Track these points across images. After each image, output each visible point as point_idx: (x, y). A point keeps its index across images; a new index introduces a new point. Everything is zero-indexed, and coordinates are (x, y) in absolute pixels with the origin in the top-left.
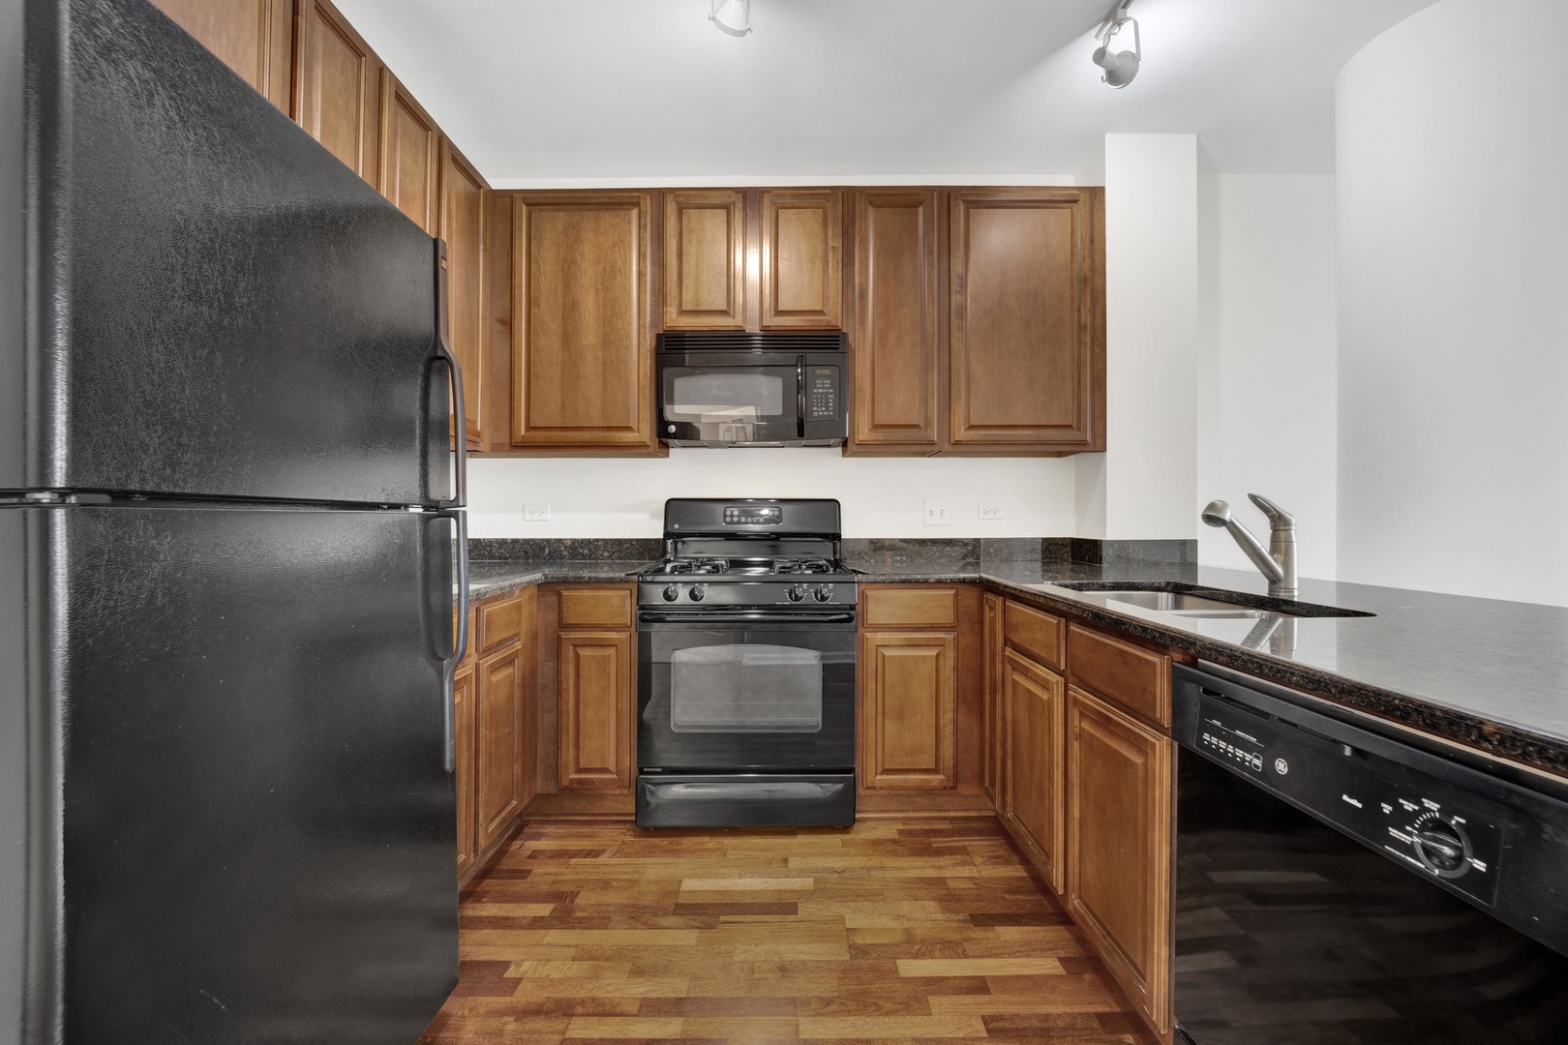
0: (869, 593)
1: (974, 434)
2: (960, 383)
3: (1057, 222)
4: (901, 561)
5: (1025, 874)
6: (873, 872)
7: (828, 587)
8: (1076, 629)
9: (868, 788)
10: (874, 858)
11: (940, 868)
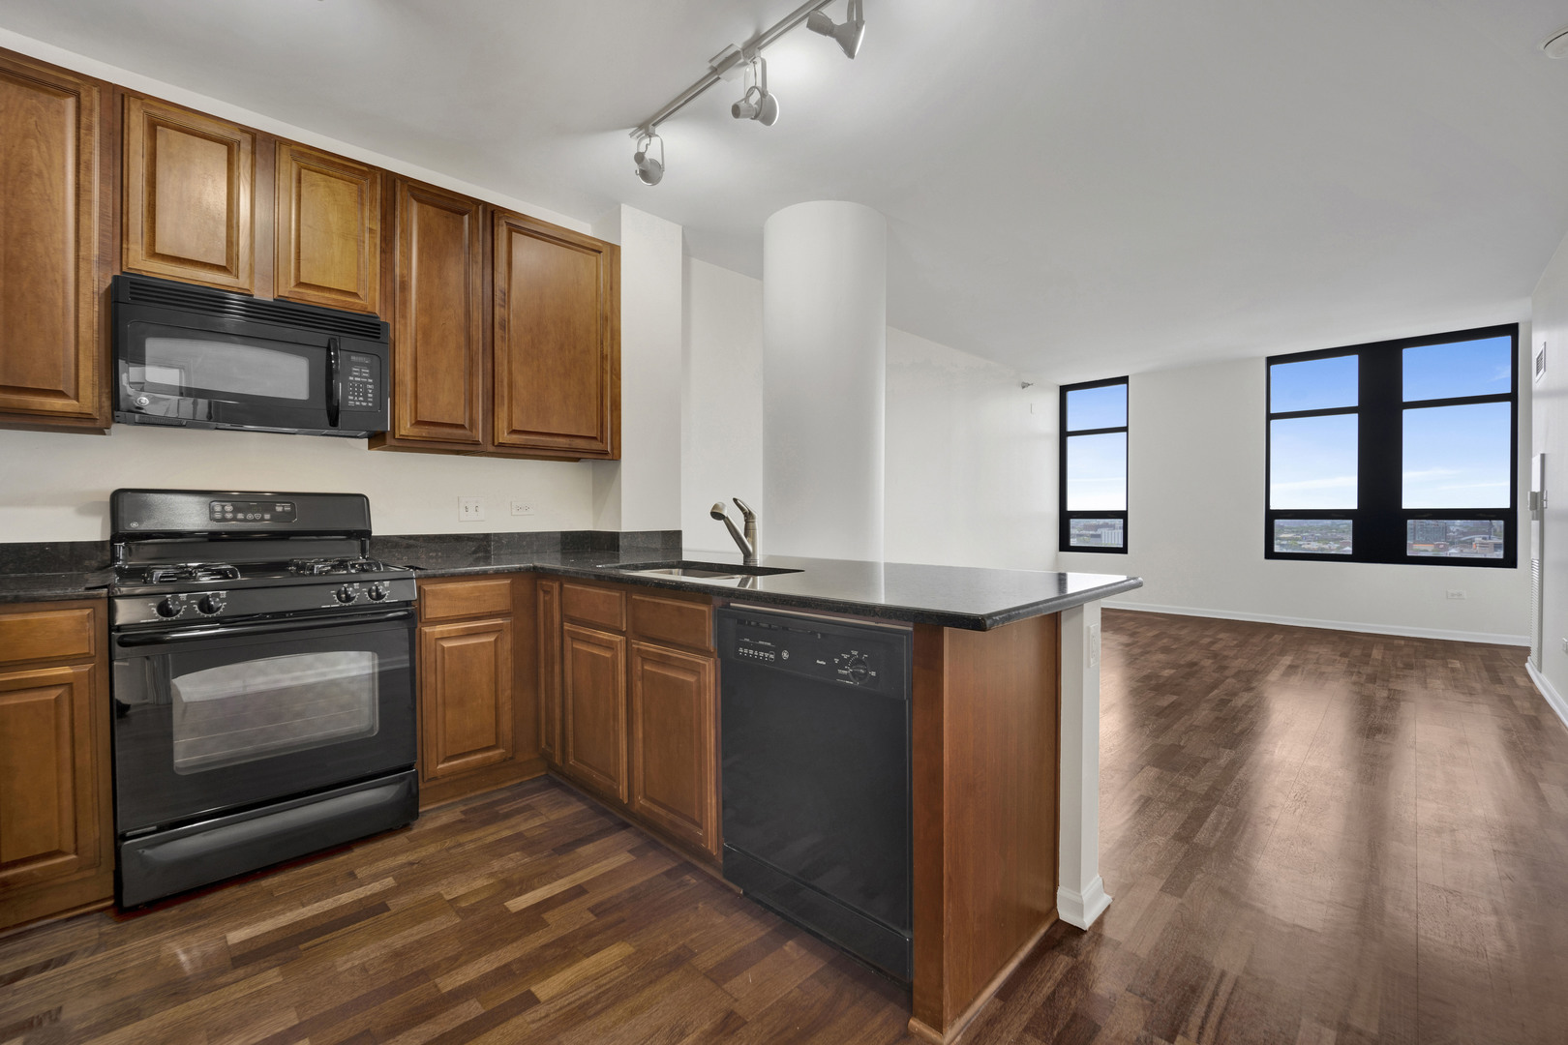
0: (427, 588)
1: (516, 439)
2: (503, 390)
3: (585, 263)
4: (436, 557)
5: (585, 807)
6: (452, 851)
7: (383, 585)
8: (637, 598)
9: (430, 780)
10: (448, 841)
11: (513, 827)
